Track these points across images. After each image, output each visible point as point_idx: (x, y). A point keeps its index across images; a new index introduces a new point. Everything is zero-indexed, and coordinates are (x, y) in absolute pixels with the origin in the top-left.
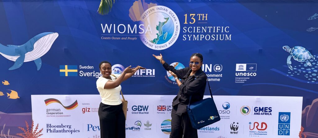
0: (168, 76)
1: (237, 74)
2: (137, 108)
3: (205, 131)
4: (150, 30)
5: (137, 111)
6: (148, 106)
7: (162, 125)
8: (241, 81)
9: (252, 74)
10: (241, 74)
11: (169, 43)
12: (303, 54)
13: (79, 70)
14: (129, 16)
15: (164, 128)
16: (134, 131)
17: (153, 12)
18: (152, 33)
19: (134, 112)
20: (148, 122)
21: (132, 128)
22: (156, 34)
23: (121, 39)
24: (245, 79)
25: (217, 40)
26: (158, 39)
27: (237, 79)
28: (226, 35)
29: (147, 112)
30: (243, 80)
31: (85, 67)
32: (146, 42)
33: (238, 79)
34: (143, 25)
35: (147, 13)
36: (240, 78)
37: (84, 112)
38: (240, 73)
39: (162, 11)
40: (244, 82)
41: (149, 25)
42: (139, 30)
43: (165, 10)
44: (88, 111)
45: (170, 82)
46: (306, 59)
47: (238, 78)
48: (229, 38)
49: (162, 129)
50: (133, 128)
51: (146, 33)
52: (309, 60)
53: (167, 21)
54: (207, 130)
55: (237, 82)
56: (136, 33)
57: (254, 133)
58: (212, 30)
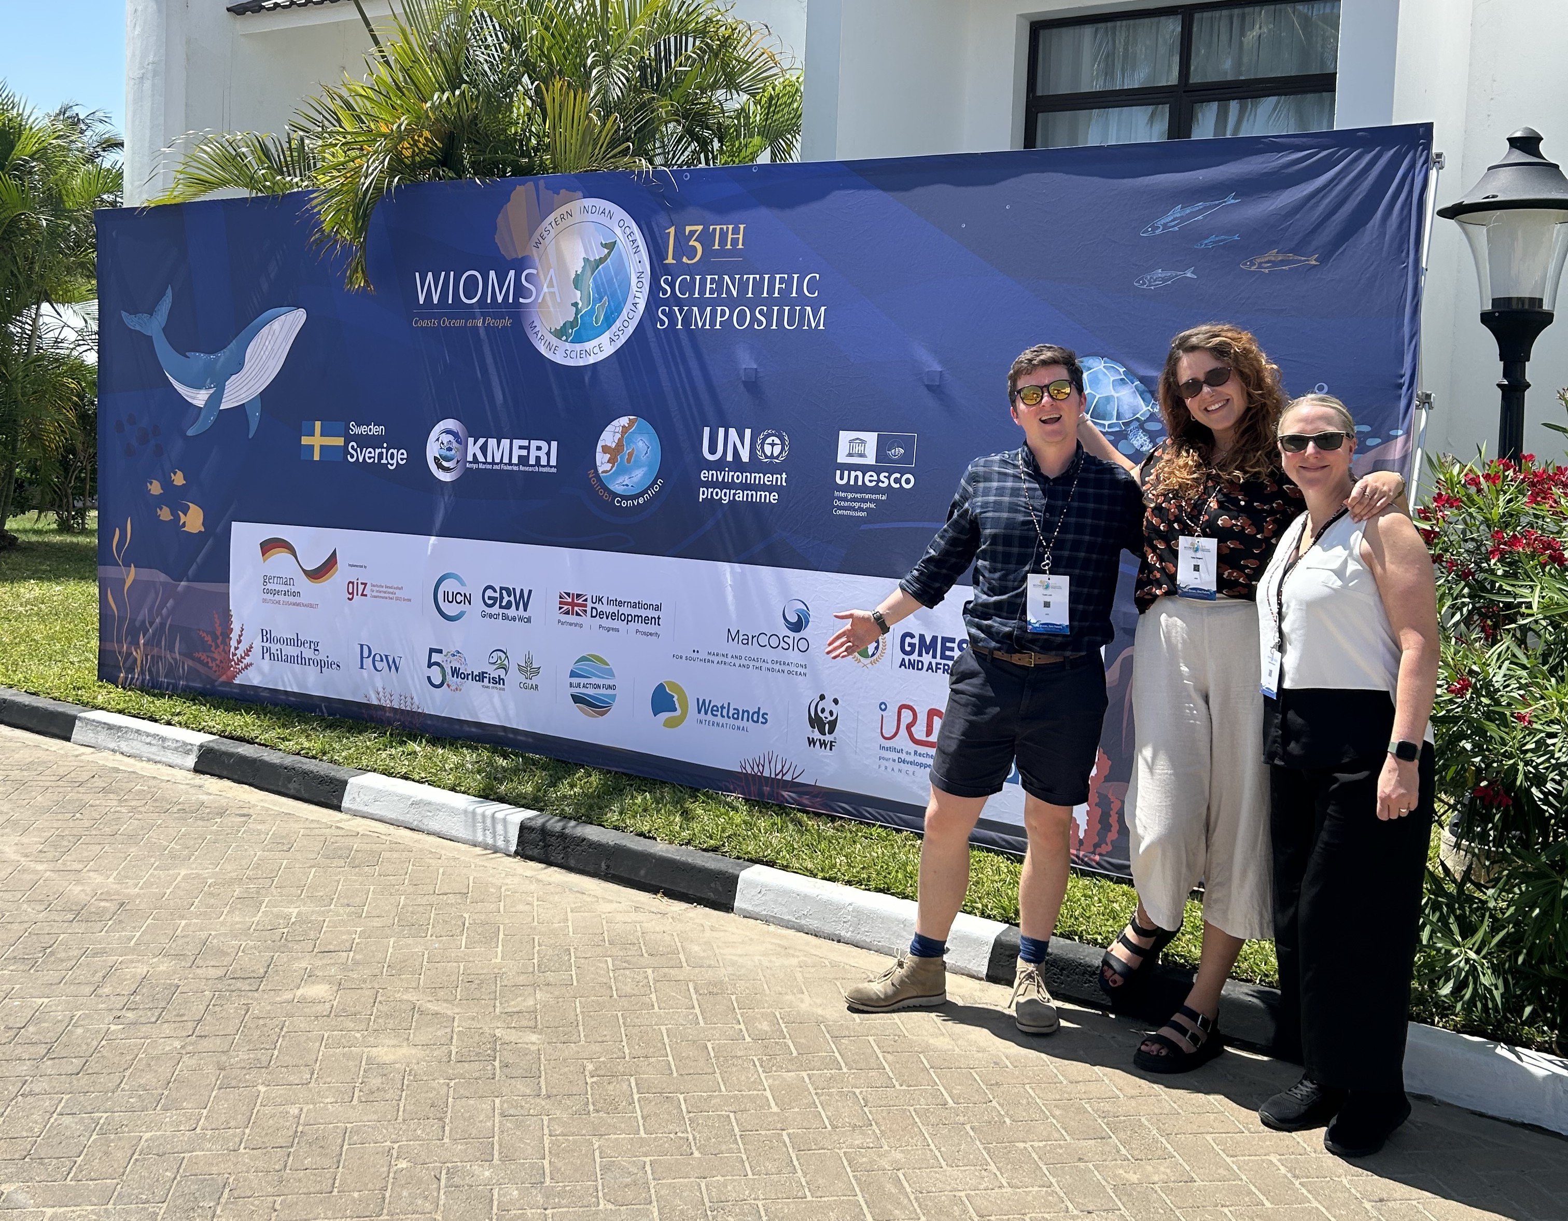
0: (600, 470)
1: (842, 478)
2: (497, 595)
3: (716, 719)
4: (555, 289)
5: (496, 609)
6: (530, 592)
7: (573, 674)
8: (852, 509)
9: (897, 481)
10: (856, 477)
11: (612, 340)
12: (1116, 395)
13: (348, 438)
14: (497, 241)
15: (578, 690)
16: (488, 687)
17: (570, 221)
18: (559, 300)
19: (488, 610)
20: (529, 661)
21: (481, 677)
22: (572, 305)
23: (466, 323)
24: (871, 501)
25: (774, 327)
26: (575, 323)
27: (840, 499)
28: (808, 309)
29: (526, 615)
30: (864, 506)
31: (362, 430)
32: (539, 336)
33: (845, 499)
34: (534, 271)
35: (549, 228)
36: (850, 496)
37: (351, 596)
38: (853, 474)
39: (595, 217)
40: (864, 514)
41: (552, 272)
42: (520, 290)
43: (607, 212)
44: (362, 595)
45: (606, 496)
46: (1128, 417)
47: (842, 495)
48: (816, 319)
49: (575, 691)
50: (484, 677)
51: (540, 301)
52: (1142, 426)
53: (609, 254)
54: (723, 716)
55: (840, 512)
56: (511, 301)
57: (895, 756)
58: (758, 286)
